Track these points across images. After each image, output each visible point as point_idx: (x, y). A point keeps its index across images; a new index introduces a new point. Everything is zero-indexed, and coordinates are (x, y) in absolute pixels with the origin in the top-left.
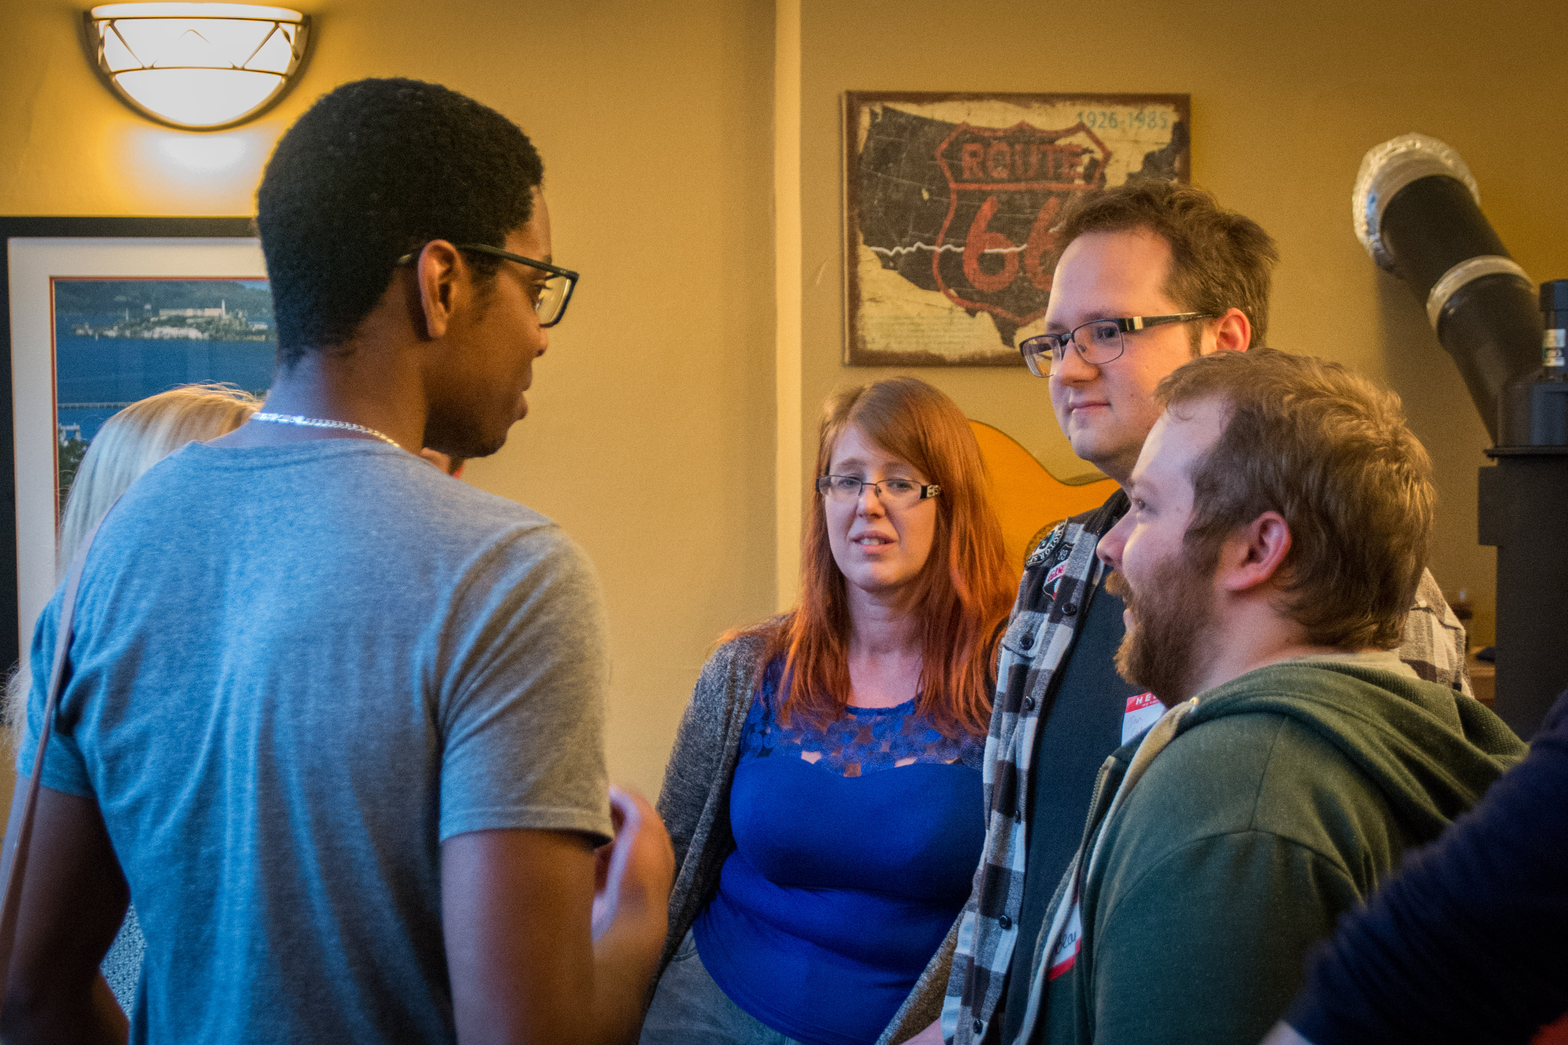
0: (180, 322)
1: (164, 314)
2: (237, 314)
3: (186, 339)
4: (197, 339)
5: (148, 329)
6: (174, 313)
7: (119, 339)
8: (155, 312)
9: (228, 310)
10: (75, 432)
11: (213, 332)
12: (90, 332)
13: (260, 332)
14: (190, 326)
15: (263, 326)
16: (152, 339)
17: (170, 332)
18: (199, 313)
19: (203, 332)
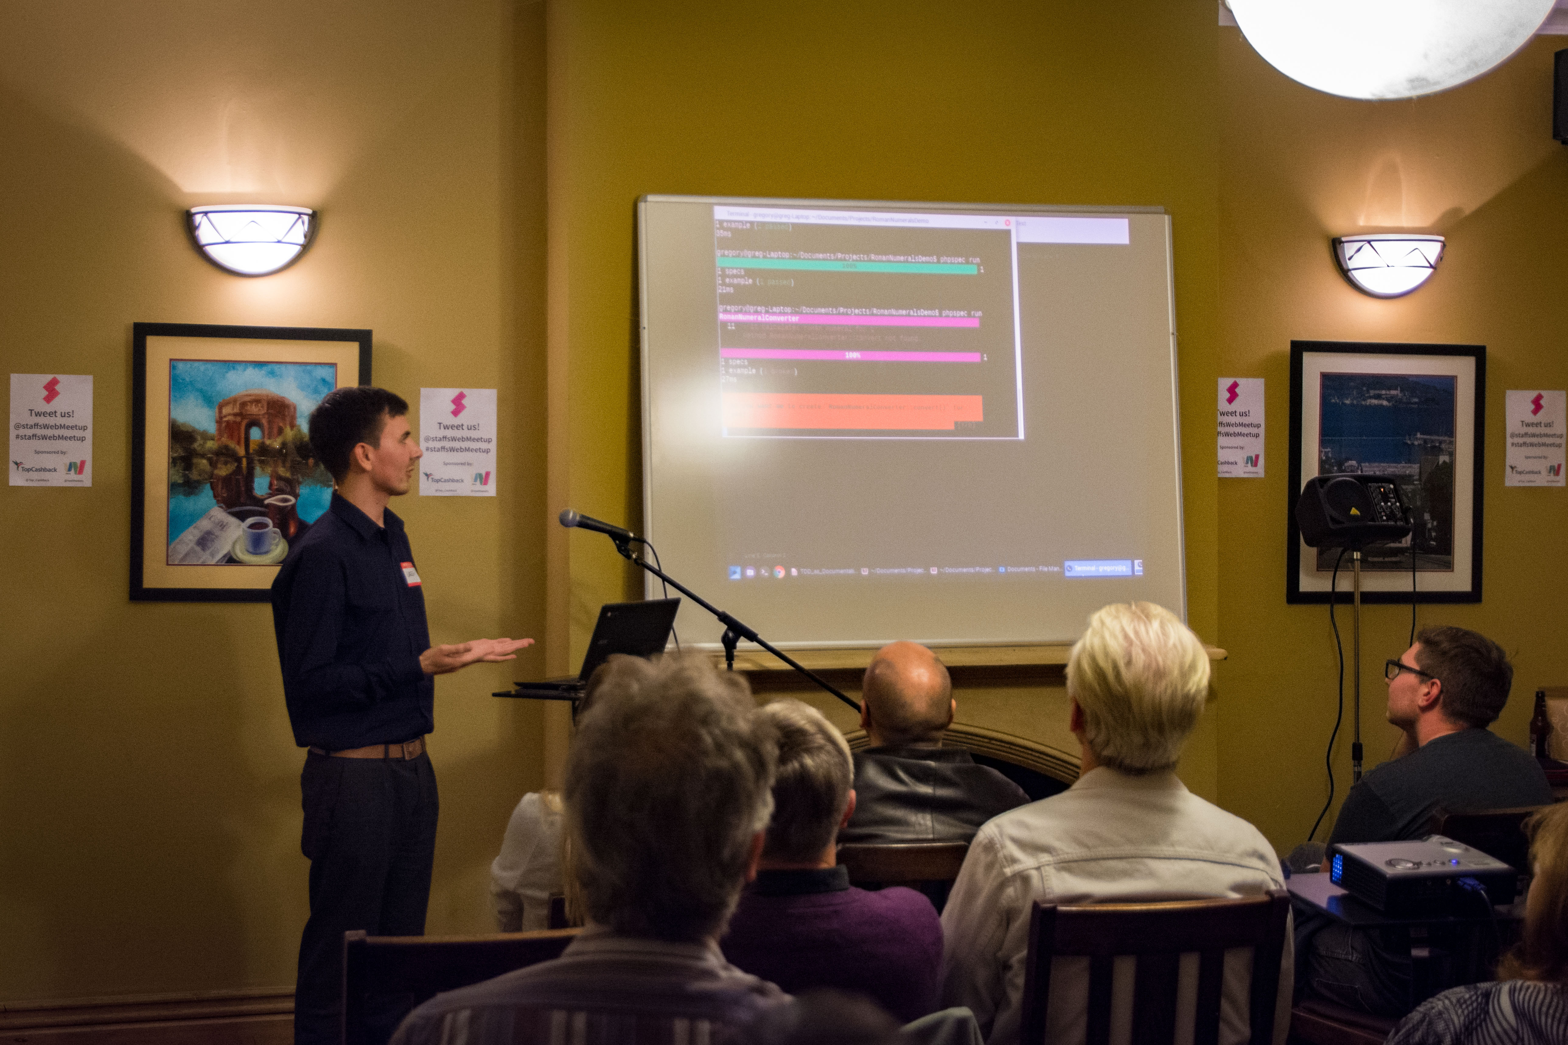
0: (1378, 397)
1: (1372, 392)
2: (1405, 393)
3: (1382, 405)
4: (1387, 406)
5: (1364, 400)
6: (1377, 392)
7: (1352, 405)
8: (1368, 391)
9: (1401, 391)
10: (1329, 451)
11: (1393, 402)
12: (1338, 401)
13: (1416, 403)
14: (1384, 399)
15: (1416, 400)
16: (1366, 406)
17: (1375, 402)
18: (1388, 392)
19: (1389, 402)
